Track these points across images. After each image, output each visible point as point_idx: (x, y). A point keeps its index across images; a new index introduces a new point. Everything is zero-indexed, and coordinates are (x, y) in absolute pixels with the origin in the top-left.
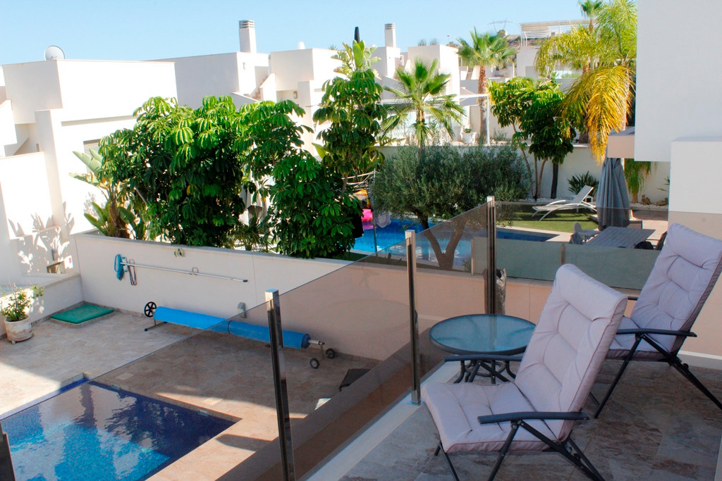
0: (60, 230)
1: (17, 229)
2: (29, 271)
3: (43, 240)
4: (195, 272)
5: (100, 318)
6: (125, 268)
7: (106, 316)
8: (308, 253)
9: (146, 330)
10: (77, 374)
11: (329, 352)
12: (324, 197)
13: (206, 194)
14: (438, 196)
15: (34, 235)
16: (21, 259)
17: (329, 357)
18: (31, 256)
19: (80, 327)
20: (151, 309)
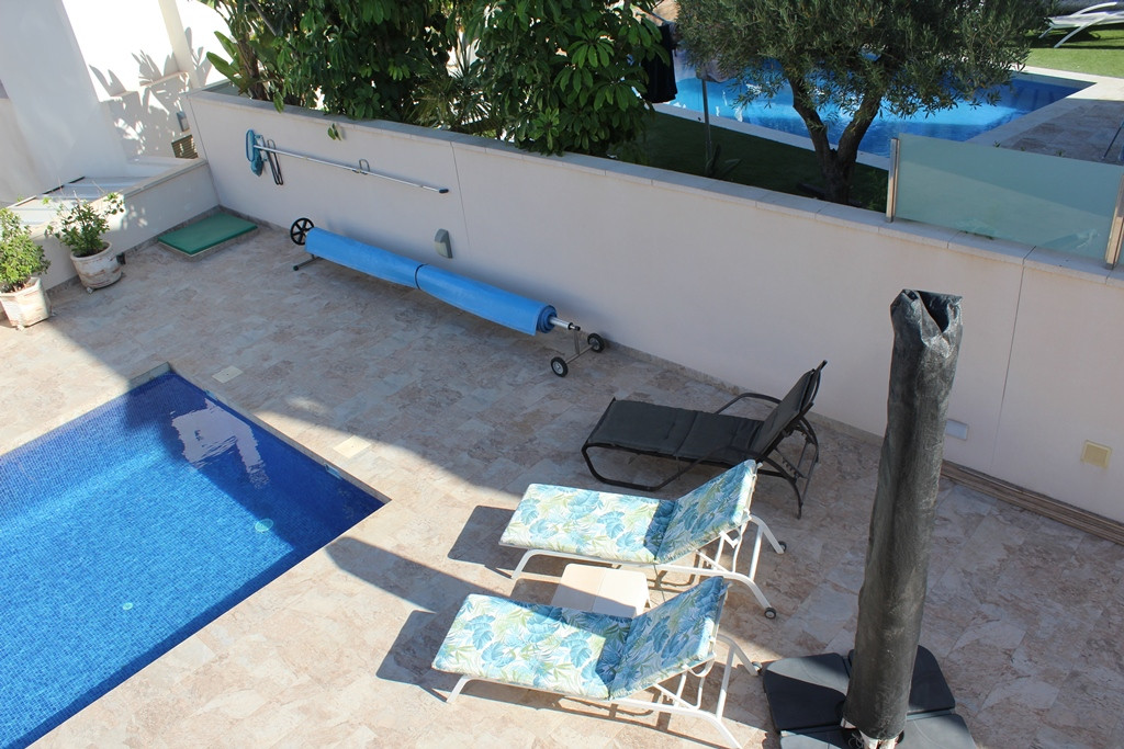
0: (187, 79)
1: (109, 80)
2: (139, 152)
3: (159, 97)
4: (363, 169)
5: (234, 240)
6: (263, 154)
7: (244, 236)
8: (550, 144)
9: (296, 268)
10: (157, 364)
11: (593, 340)
12: (578, 24)
13: (366, 18)
14: (817, 31)
15: (141, 91)
16: (122, 132)
17: (592, 349)
18: (139, 126)
19: (199, 259)
20: (303, 230)
